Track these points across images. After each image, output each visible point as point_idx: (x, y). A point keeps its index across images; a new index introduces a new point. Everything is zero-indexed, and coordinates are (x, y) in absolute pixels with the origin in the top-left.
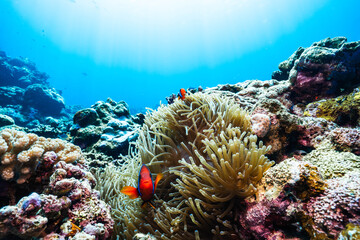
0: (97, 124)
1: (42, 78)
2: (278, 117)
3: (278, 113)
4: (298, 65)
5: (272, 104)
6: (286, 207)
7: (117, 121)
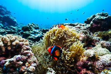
0: (29, 31)
1: (9, 12)
2: (87, 36)
3: (87, 35)
4: (94, 20)
5: (85, 32)
6: (88, 63)
7: (35, 30)
